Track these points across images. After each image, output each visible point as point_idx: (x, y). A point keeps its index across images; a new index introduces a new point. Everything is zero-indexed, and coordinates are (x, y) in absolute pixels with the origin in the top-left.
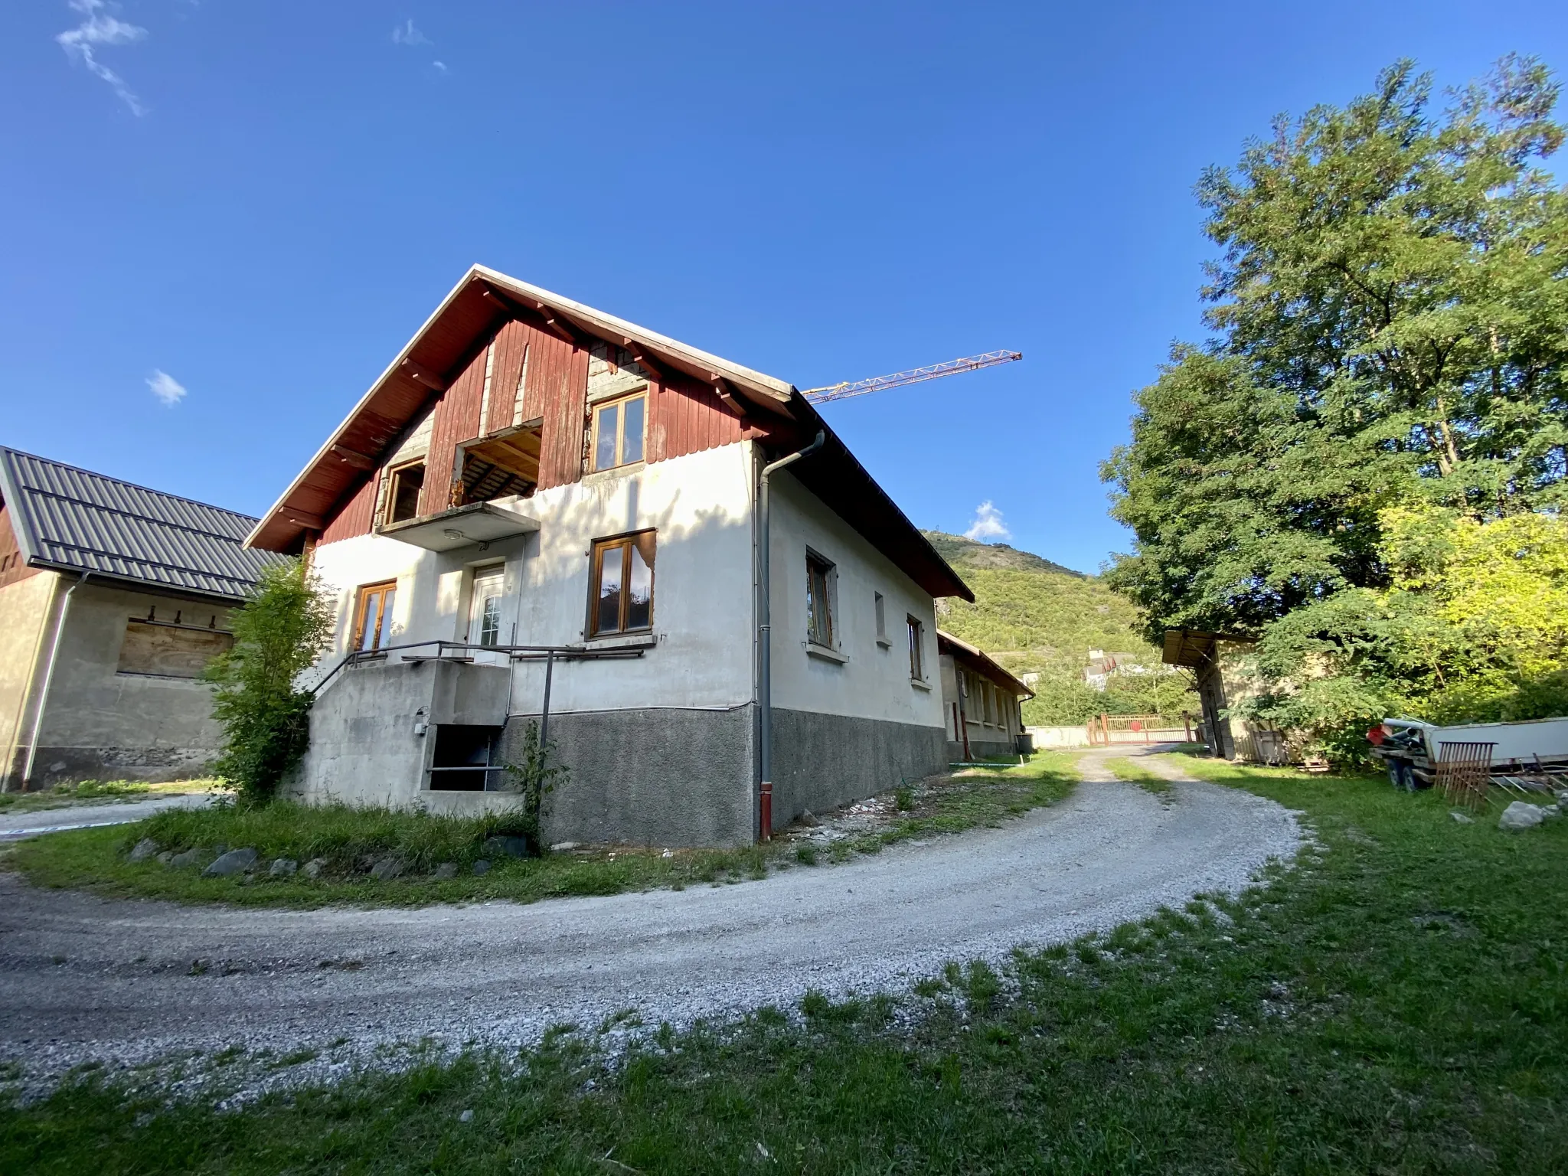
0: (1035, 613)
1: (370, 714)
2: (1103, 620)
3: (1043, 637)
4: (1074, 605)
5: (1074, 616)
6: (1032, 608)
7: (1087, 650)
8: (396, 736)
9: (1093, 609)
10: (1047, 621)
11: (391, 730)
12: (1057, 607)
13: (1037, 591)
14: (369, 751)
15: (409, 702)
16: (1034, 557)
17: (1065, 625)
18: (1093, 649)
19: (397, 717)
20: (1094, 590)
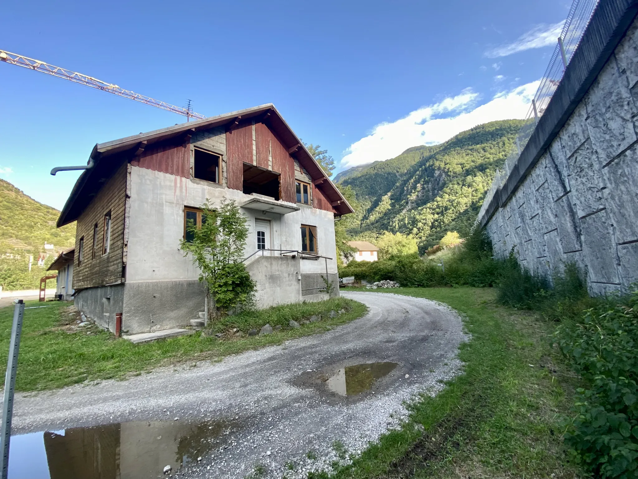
0: (6, 218)
1: (277, 273)
2: (51, 229)
3: (11, 233)
4: (34, 218)
5: (33, 223)
6: (5, 215)
7: (44, 244)
8: (289, 280)
9: (46, 222)
10: (14, 223)
11: (287, 279)
12: (23, 217)
13: (10, 205)
14: (280, 286)
15: (292, 269)
16: (9, 184)
17: (26, 228)
18: (48, 243)
19: (289, 274)
20: (48, 212)
